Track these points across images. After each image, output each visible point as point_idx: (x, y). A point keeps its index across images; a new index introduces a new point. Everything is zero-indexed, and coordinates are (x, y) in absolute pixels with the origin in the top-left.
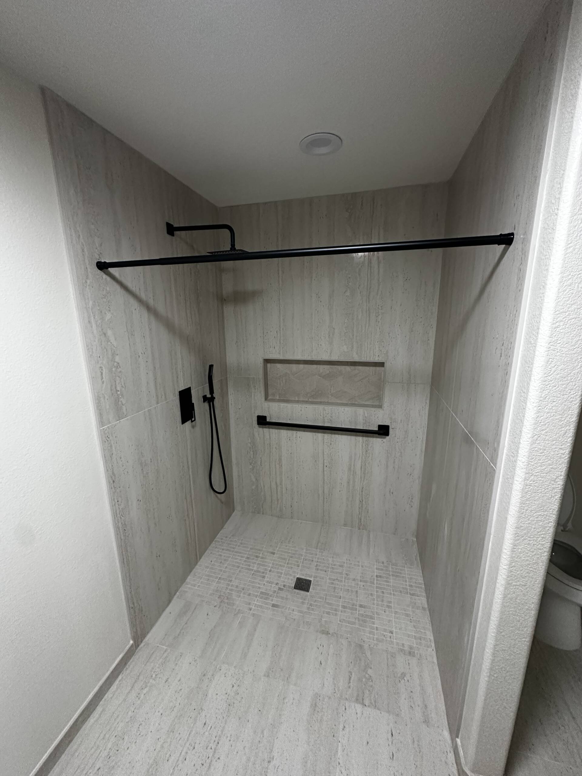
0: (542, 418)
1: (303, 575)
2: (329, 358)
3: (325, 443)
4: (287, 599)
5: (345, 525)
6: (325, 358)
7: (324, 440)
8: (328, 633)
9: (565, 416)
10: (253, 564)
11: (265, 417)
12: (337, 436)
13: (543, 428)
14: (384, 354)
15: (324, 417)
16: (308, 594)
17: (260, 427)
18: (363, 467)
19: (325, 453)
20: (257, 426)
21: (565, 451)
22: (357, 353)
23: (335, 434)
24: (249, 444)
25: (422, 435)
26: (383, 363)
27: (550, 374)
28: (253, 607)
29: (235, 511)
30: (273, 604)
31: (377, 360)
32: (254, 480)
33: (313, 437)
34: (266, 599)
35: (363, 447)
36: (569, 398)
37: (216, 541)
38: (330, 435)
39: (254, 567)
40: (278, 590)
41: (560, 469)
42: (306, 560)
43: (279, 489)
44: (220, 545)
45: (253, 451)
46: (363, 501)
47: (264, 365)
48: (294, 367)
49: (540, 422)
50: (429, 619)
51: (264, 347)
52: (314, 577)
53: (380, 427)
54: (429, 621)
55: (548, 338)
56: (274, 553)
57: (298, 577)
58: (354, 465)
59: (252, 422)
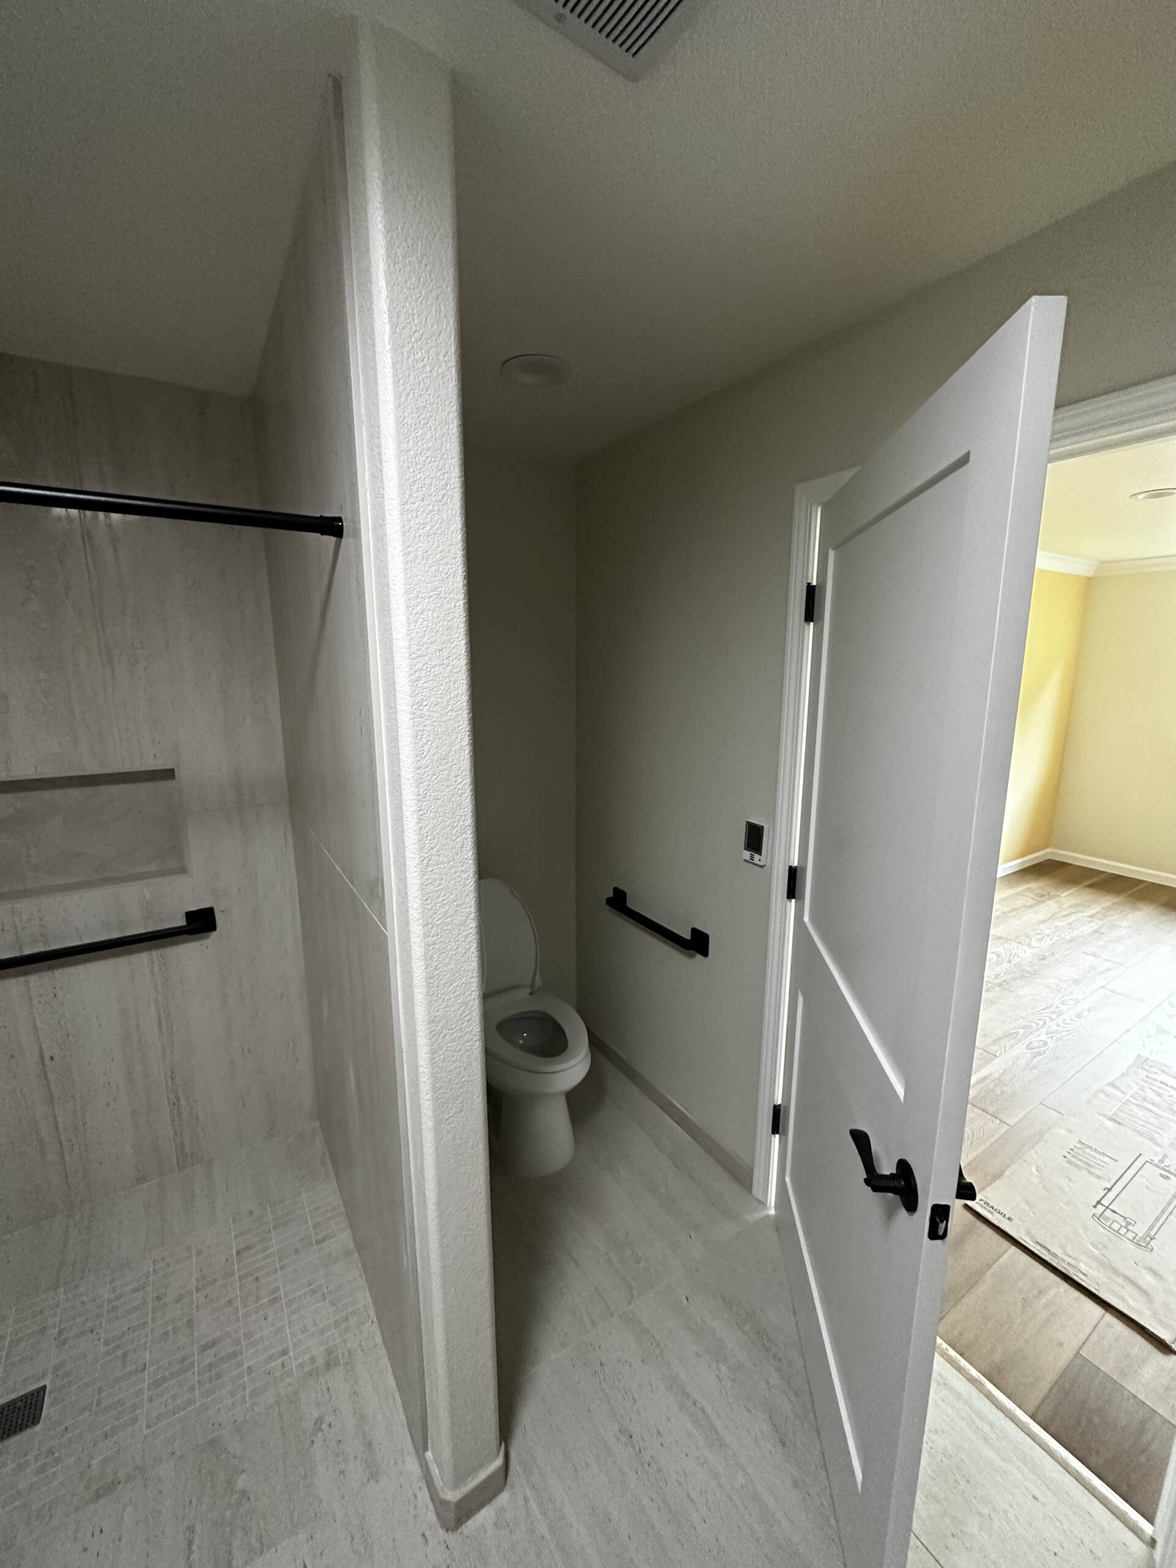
0: (428, 828)
1: (14, 1390)
3: (34, 998)
5: (140, 1180)
8: (114, 1486)
9: (456, 820)
13: (432, 845)
14: (169, 748)
15: (17, 933)
16: (38, 1428)
18: (163, 1021)
19: (40, 1026)
21: (467, 874)
22: (93, 754)
26: (172, 771)
27: (423, 756)
31: (152, 763)
35: (153, 974)
36: (457, 790)
38: (47, 974)
41: (468, 903)
46: (179, 1100)
49: (427, 836)
52: (55, 1371)
53: (189, 915)
55: (408, 698)
58: (137, 1027)
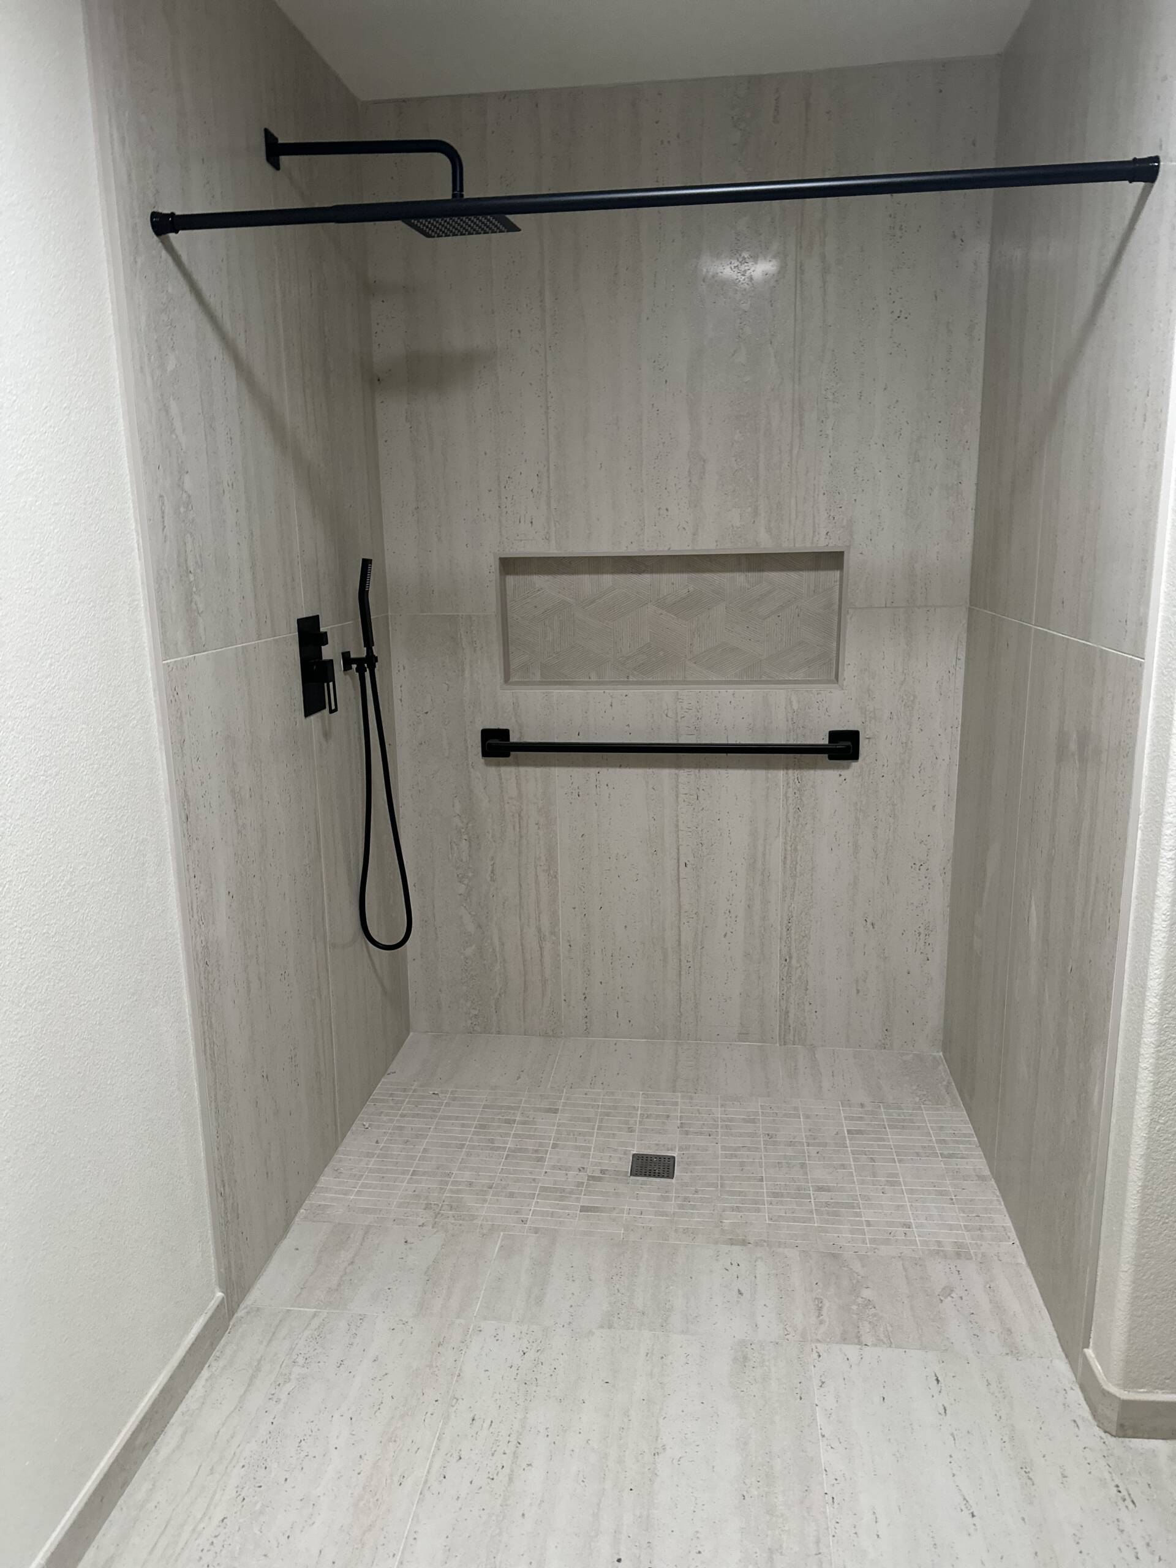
1: (649, 1147)
2: (690, 548)
3: (682, 797)
4: (617, 1195)
5: (743, 1035)
6: (679, 544)
7: (677, 786)
8: (744, 1243)
10: (501, 1137)
11: (504, 734)
12: (714, 772)
14: (843, 527)
15: (677, 721)
16: (673, 1181)
17: (487, 764)
18: (789, 857)
19: (682, 826)
20: (480, 760)
22: (769, 530)
23: (708, 766)
24: (457, 820)
25: (948, 753)
26: (840, 554)
28: (530, 1217)
29: (411, 1034)
30: (582, 1207)
31: (823, 544)
32: (471, 928)
33: (647, 783)
34: (562, 1198)
35: (787, 798)
37: (374, 1100)
38: (694, 772)
39: (506, 1142)
40: (588, 1180)
42: (648, 1117)
43: (548, 945)
44: (392, 1108)
45: (469, 840)
46: (791, 958)
47: (501, 579)
48: (586, 582)
50: (998, 1193)
51: (500, 521)
52: (681, 1149)
53: (834, 736)
54: (997, 1196)
56: (556, 1111)
57: (634, 1152)
58: (764, 854)
59: (467, 750)
